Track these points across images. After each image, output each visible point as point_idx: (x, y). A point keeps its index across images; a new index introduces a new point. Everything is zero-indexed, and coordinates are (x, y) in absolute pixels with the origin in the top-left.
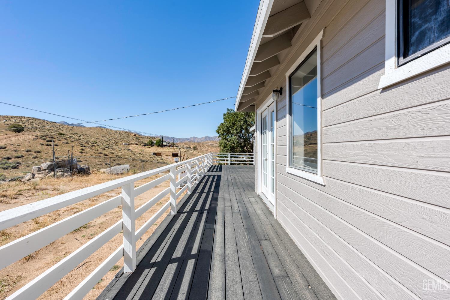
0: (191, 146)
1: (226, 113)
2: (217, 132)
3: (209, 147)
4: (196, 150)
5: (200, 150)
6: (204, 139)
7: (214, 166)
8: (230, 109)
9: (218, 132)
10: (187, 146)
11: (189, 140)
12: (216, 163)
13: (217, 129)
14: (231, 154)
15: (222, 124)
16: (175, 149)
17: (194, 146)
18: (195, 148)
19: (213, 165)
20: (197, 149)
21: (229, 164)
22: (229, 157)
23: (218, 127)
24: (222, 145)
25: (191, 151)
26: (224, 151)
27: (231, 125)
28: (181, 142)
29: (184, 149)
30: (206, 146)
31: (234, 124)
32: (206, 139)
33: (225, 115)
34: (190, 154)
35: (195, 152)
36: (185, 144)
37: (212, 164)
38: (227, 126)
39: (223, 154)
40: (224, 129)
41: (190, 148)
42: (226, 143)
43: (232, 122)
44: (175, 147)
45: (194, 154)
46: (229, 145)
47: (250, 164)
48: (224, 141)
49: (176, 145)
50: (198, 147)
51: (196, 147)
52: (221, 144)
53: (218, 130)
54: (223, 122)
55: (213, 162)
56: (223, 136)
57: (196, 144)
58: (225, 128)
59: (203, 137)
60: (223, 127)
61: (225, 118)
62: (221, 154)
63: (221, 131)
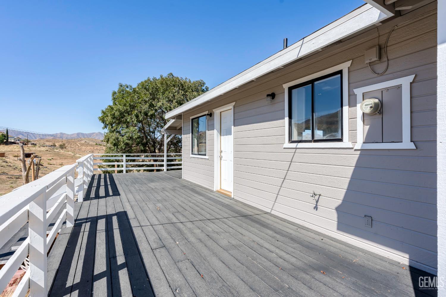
0: (56, 144)
1: (116, 90)
2: (100, 119)
3: (82, 145)
4: (64, 149)
5: (70, 149)
6: (76, 136)
7: (96, 177)
8: (124, 84)
9: (103, 120)
10: (51, 144)
11: (54, 136)
12: (99, 171)
13: (100, 115)
14: (127, 156)
15: (110, 106)
16: (30, 148)
17: (60, 143)
18: (62, 147)
19: (94, 176)
20: (66, 148)
21: (124, 172)
22: (124, 161)
23: (103, 112)
24: (111, 140)
25: (55, 150)
26: (113, 150)
27: (127, 109)
28: (41, 139)
29: (45, 148)
30: (78, 144)
31: (133, 107)
32: (79, 136)
33: (114, 93)
34: (55, 154)
35: (62, 151)
36: (47, 141)
37: (91, 174)
38: (119, 111)
39: (112, 156)
40: (114, 114)
41: (55, 146)
42: (117, 139)
43: (129, 104)
44: (30, 145)
45: (61, 153)
46: (123, 142)
47: (158, 170)
48: (115, 135)
49: (32, 143)
50: (66, 145)
51: (65, 145)
52: (108, 139)
53: (102, 116)
54: (111, 104)
55: (94, 169)
56: (112, 127)
57: (64, 142)
58: (117, 114)
59: (74, 134)
60: (113, 112)
61: (114, 99)
62: (107, 156)
63: (109, 119)
